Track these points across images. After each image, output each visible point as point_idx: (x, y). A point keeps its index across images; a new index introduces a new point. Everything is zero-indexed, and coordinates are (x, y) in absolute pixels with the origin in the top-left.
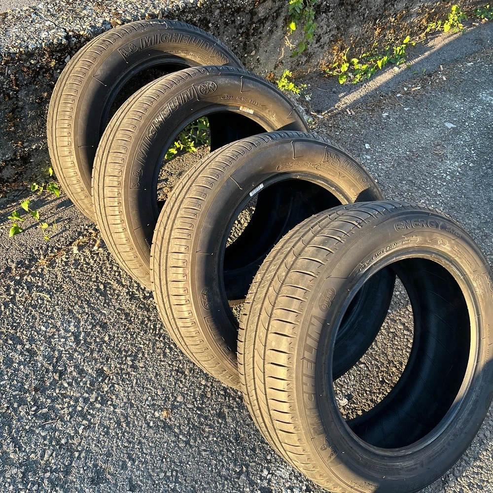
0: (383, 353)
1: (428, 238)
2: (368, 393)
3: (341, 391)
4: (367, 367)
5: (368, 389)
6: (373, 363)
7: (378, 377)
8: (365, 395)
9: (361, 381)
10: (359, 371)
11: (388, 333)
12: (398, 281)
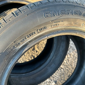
0: (71, 65)
1: (72, 23)
2: (63, 80)
3: (53, 79)
4: (64, 70)
5: (63, 79)
6: (66, 68)
7: (67, 74)
8: (62, 81)
9: (61, 76)
10: (61, 72)
11: (74, 57)
12: (70, 40)
